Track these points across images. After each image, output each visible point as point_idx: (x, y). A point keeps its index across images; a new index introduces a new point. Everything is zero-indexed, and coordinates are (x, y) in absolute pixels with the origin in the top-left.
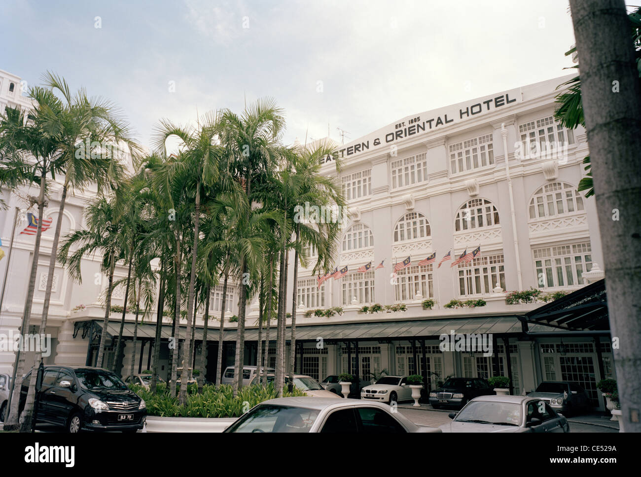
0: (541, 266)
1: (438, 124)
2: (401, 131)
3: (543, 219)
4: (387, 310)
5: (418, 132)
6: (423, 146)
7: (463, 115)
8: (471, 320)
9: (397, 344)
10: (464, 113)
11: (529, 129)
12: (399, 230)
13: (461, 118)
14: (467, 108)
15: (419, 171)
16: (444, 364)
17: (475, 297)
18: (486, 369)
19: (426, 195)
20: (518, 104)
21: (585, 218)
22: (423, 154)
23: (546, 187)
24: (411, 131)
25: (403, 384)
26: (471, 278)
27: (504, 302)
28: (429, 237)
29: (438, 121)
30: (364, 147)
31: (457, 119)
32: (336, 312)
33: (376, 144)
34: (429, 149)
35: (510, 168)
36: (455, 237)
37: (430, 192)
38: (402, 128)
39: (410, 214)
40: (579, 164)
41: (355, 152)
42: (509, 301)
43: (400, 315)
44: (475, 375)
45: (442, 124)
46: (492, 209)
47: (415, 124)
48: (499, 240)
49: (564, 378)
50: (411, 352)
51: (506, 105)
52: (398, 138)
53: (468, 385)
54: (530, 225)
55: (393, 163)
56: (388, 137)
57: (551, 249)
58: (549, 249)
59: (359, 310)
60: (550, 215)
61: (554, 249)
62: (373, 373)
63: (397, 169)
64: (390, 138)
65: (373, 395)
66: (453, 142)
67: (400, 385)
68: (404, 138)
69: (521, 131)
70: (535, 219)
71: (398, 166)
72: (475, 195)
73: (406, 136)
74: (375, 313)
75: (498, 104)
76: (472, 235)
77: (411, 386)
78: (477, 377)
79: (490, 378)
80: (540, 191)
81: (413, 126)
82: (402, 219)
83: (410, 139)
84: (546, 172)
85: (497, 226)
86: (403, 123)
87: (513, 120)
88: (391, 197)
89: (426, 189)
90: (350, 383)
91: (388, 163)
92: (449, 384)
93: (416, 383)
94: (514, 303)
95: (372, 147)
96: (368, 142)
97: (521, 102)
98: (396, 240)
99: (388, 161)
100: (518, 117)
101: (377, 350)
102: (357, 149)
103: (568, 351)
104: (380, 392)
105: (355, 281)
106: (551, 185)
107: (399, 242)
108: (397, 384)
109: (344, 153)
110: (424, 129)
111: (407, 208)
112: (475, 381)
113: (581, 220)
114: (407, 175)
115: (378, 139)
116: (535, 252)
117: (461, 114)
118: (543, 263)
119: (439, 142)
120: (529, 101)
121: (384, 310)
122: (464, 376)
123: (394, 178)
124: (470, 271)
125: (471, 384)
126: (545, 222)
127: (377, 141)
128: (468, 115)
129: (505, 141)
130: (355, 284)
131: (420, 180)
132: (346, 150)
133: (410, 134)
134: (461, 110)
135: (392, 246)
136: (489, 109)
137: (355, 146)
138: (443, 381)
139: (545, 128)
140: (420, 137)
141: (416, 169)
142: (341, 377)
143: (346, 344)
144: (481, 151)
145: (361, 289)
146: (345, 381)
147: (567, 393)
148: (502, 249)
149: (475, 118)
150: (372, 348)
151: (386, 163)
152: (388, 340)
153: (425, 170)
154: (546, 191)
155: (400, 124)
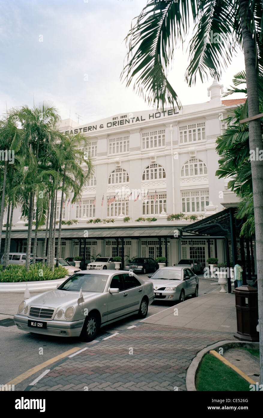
0: (185, 201)
1: (137, 120)
2: (116, 122)
3: (187, 177)
4: (103, 222)
5: (126, 123)
6: (128, 132)
7: (151, 118)
8: (148, 228)
9: (107, 240)
10: (151, 116)
11: (184, 129)
12: (111, 177)
13: (150, 119)
14: (153, 114)
15: (125, 146)
16: (132, 250)
17: (151, 216)
18: (153, 253)
19: (128, 160)
20: (180, 115)
21: (208, 178)
22: (127, 137)
23: (190, 160)
24: (121, 123)
25: (110, 262)
26: (157, 205)
27: (166, 220)
28: (128, 183)
29: (137, 119)
30: (94, 128)
31: (147, 120)
32: (73, 222)
33: (101, 127)
34: (131, 134)
35: (173, 149)
36: (142, 183)
37: (130, 158)
38: (117, 120)
39: (118, 169)
40: (207, 150)
41: (88, 131)
42: (169, 219)
43: (111, 225)
44: (147, 256)
45: (139, 121)
46: (162, 170)
47: (123, 119)
48: (165, 186)
49: (191, 257)
50: (116, 244)
51: (174, 115)
52: (114, 125)
53: (145, 261)
54: (181, 180)
55: (110, 140)
56: (108, 124)
57: (190, 193)
58: (189, 193)
59: (87, 221)
60: (191, 175)
61: (192, 193)
62: (92, 256)
63: (112, 143)
64: (109, 125)
65: (94, 268)
66: (144, 132)
67: (109, 262)
68: (118, 126)
69: (180, 130)
70: (183, 177)
71: (113, 141)
72: (154, 162)
73: (118, 125)
74: (96, 223)
75: (169, 114)
76: (151, 183)
77: (115, 263)
78: (148, 257)
79: (155, 258)
80: (187, 162)
81: (122, 120)
82: (114, 172)
83: (121, 127)
84: (191, 153)
85: (164, 179)
86: (117, 117)
87: (177, 123)
88: (108, 159)
89: (128, 156)
90: (80, 262)
91: (108, 139)
92: (134, 261)
93: (118, 261)
94: (171, 220)
95: (98, 129)
96: (96, 126)
97: (182, 114)
98: (109, 183)
99: (108, 138)
100: (179, 122)
101: (95, 243)
102: (89, 129)
103: (194, 244)
104: (98, 266)
105: (84, 205)
106: (192, 160)
107: (111, 184)
108: (107, 262)
109: (81, 131)
110: (129, 122)
111: (117, 166)
112: (148, 260)
113: (205, 179)
114: (117, 147)
115: (102, 125)
116: (182, 194)
117: (150, 117)
118: (186, 200)
119: (137, 131)
120: (185, 115)
121: (102, 222)
122: (142, 257)
123: (110, 148)
124: (157, 201)
125: (146, 261)
126: (188, 179)
127: (102, 126)
128: (153, 118)
129: (172, 135)
130: (84, 206)
131: (125, 151)
132: (83, 129)
133: (121, 124)
134: (150, 115)
135: (107, 186)
136: (164, 116)
137: (89, 127)
138: (131, 259)
139: (192, 130)
140: (126, 127)
141: (123, 144)
142: (76, 258)
143: (79, 240)
144: (159, 138)
145: (87, 209)
146: (77, 261)
147: (193, 264)
148: (166, 191)
149: (157, 120)
150: (92, 242)
151: (106, 139)
152: (102, 238)
153: (128, 145)
154: (190, 163)
155: (115, 118)
